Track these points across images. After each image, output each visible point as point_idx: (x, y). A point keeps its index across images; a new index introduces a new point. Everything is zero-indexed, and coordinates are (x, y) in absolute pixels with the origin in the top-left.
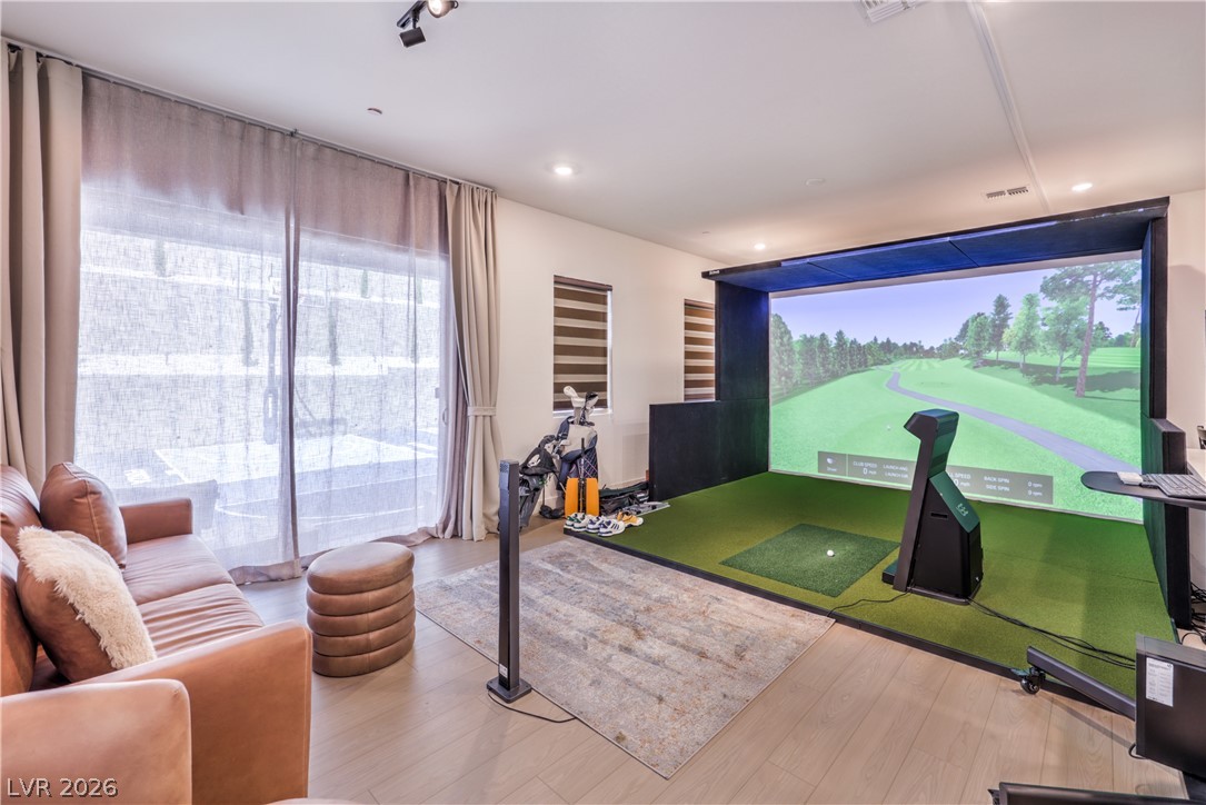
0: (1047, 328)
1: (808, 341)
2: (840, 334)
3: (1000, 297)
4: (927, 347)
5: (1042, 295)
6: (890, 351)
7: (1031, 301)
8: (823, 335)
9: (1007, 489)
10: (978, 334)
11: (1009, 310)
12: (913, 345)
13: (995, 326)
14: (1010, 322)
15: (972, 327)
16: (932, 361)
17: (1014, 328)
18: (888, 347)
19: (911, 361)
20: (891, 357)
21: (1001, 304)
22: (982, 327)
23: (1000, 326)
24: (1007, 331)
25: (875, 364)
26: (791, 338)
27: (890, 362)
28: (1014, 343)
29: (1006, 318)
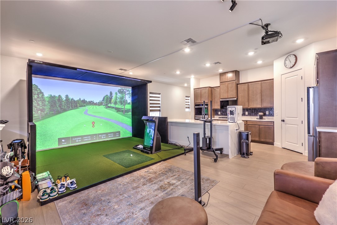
0: (119, 100)
1: (52, 97)
2: (67, 96)
3: (111, 92)
4: (95, 102)
5: (118, 93)
6: (85, 103)
7: (116, 93)
8: (60, 96)
9: (113, 136)
10: (107, 100)
11: (113, 95)
12: (91, 101)
13: (110, 98)
14: (113, 98)
15: (105, 98)
16: (96, 106)
17: (113, 100)
18: (84, 101)
19: (91, 106)
20: (85, 104)
21: (111, 93)
22: (107, 98)
23: (111, 99)
24: (112, 100)
25: (80, 107)
26: (43, 95)
27: (85, 106)
28: (113, 103)
29: (112, 97)
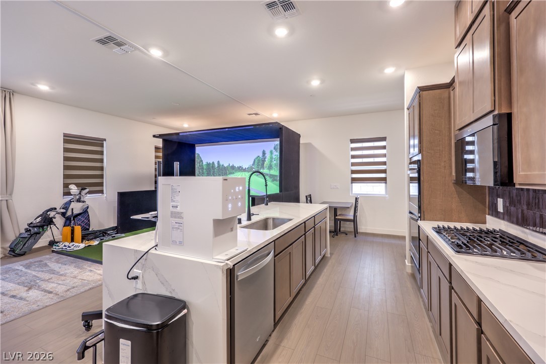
0: (275, 162)
1: (208, 164)
2: (218, 162)
3: (264, 151)
4: (244, 168)
5: (274, 150)
6: (234, 169)
7: (271, 152)
8: (213, 162)
10: (258, 163)
11: (266, 155)
12: (240, 167)
13: (262, 161)
14: (266, 159)
15: (256, 161)
16: (245, 173)
17: (267, 162)
18: (233, 167)
19: (239, 173)
20: (234, 171)
21: (264, 153)
22: (259, 160)
23: (264, 161)
24: (265, 162)
25: (229, 174)
26: (203, 163)
27: (233, 173)
28: (267, 167)
29: (265, 158)
